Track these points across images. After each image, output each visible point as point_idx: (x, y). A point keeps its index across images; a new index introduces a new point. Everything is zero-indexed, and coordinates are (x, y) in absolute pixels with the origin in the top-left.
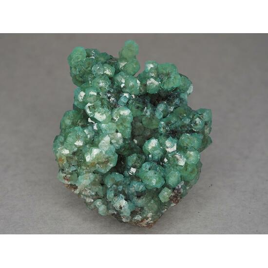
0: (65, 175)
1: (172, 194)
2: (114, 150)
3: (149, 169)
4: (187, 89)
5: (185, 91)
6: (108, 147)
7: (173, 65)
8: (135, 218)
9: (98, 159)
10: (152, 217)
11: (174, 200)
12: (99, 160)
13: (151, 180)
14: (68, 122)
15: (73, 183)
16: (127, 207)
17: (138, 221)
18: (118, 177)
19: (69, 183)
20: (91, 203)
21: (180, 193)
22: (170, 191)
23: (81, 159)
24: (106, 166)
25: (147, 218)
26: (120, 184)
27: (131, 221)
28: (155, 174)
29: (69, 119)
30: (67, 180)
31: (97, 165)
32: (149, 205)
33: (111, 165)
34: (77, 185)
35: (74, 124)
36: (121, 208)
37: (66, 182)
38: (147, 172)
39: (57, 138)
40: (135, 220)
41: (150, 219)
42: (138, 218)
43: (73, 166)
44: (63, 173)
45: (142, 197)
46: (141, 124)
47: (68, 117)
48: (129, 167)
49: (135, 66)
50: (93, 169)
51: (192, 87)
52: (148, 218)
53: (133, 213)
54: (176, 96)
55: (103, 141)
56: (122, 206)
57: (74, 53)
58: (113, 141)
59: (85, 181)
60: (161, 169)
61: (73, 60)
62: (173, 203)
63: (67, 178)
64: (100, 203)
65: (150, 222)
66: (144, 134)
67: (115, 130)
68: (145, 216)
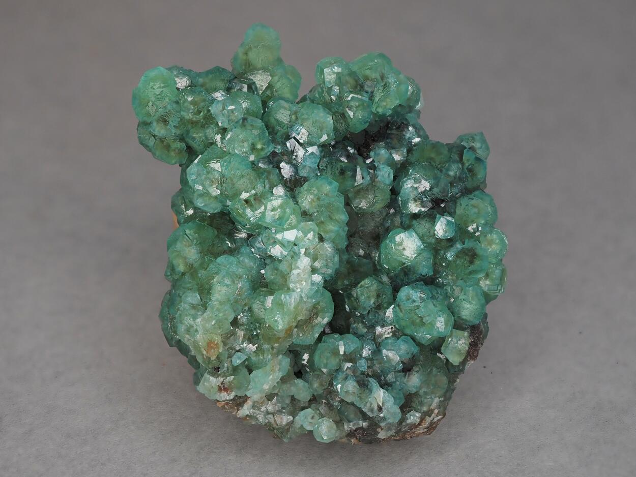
0: (221, 379)
1: (469, 341)
2: (321, 286)
3: (422, 300)
5: (412, 108)
7: (381, 56)
8: (408, 421)
9: (295, 316)
10: (440, 405)
11: (472, 352)
12: (299, 318)
13: (433, 324)
15: (240, 393)
16: (391, 403)
17: (413, 426)
19: (231, 396)
20: (289, 425)
21: (481, 332)
22: (466, 334)
23: (255, 329)
24: (313, 327)
25: (430, 413)
27: (398, 432)
29: (190, 245)
30: (226, 390)
31: (295, 330)
33: (324, 320)
34: (249, 394)
36: (380, 408)
37: (224, 396)
40: (407, 425)
41: (436, 411)
42: (413, 417)
43: (239, 351)
44: (216, 376)
45: (416, 369)
49: (293, 81)
50: (286, 344)
52: (432, 411)
54: (403, 123)
55: (295, 272)
56: (381, 404)
57: (150, 87)
58: (317, 264)
59: (271, 377)
60: (441, 292)
61: (150, 104)
62: (470, 359)
63: (226, 386)
64: (314, 418)
65: (436, 419)
66: (361, 228)
67: (317, 236)
68: (425, 409)
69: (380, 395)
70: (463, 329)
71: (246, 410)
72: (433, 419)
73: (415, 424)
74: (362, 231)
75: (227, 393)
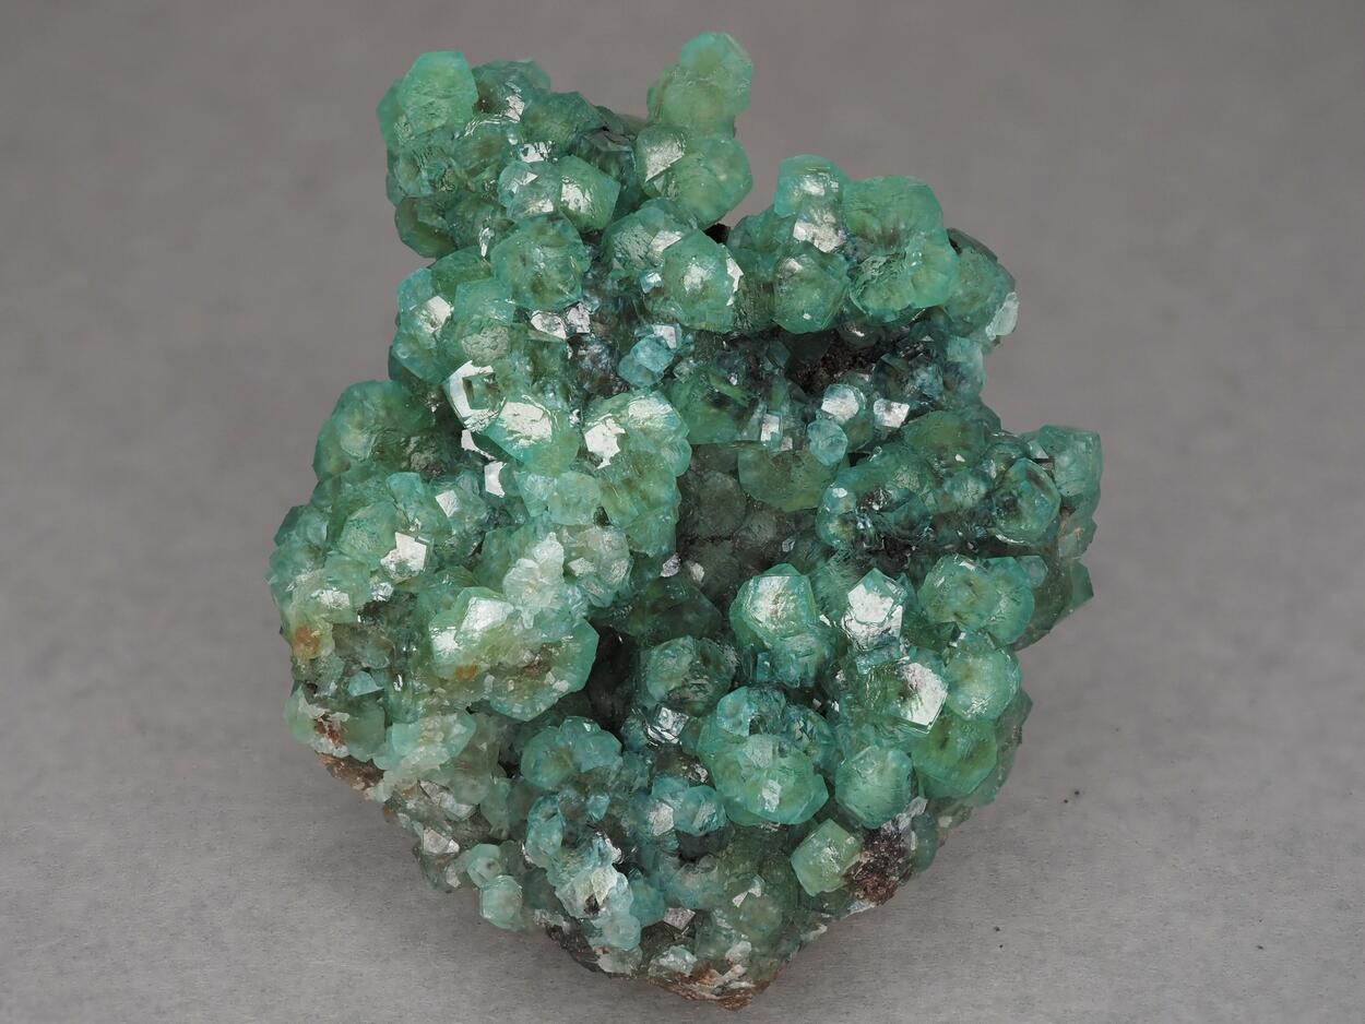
0: (322, 711)
1: (858, 858)
2: (579, 611)
3: (754, 729)
4: (987, 317)
5: (970, 328)
6: (551, 594)
7: (922, 191)
8: (664, 962)
9: (494, 650)
10: (751, 960)
11: (870, 884)
12: (503, 659)
13: (757, 787)
14: (357, 443)
15: (360, 754)
16: (622, 908)
17: (675, 977)
18: (592, 747)
19: (343, 752)
20: (447, 859)
21: (902, 852)
22: (850, 840)
23: (408, 642)
24: (534, 689)
25: (724, 966)
26: (602, 788)
27: (641, 971)
28: (782, 752)
29: (361, 426)
30: (332, 734)
31: (490, 679)
32: (738, 900)
33: (562, 684)
34: (380, 763)
35: (389, 457)
36: (593, 907)
37: (327, 745)
38: (740, 741)
39: (292, 519)
40: (661, 968)
41: (739, 969)
42: (677, 959)
43: (367, 670)
44: (311, 701)
45: (704, 863)
46: (730, 483)
47: (358, 417)
48: (650, 705)
49: (723, 177)
50: (466, 698)
51: (1011, 306)
52: (729, 964)
53: (655, 936)
54: (927, 352)
55: (526, 563)
56: (600, 901)
57: (414, 86)
58: (578, 567)
59: (422, 749)
60: (812, 731)
61: (404, 120)
62: (865, 897)
63: (334, 728)
64: (492, 867)
65: (736, 985)
66: (744, 533)
67: (594, 510)
68: (712, 952)
69: (608, 883)
70: (851, 830)
71: (380, 793)
72: (730, 982)
73: (682, 974)
74: (745, 538)
75: (334, 742)
